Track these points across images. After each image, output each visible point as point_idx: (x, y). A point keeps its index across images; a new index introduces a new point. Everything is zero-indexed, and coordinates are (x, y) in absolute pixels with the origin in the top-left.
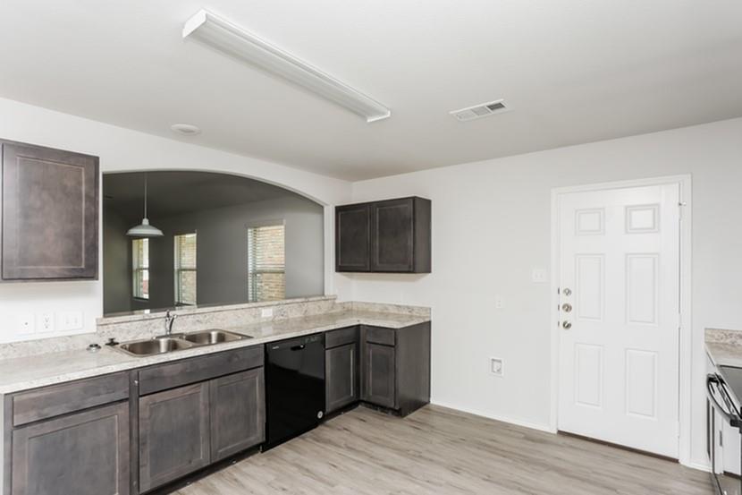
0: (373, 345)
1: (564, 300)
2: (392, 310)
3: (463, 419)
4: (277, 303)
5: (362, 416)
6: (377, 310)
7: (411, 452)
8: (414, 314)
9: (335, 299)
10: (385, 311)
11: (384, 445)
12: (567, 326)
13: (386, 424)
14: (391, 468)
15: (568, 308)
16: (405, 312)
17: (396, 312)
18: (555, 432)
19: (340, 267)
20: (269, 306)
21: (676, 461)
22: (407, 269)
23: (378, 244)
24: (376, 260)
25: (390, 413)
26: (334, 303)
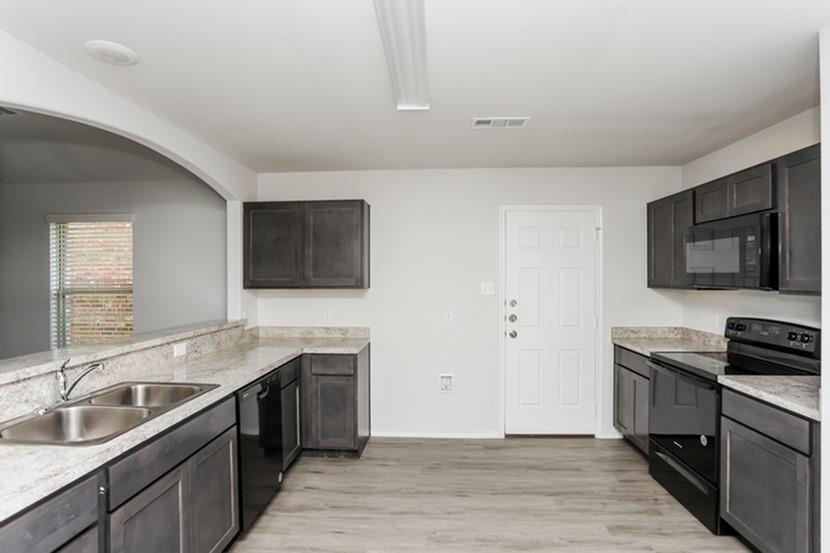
0: (321, 377)
1: (511, 311)
2: (318, 334)
3: (419, 444)
4: (191, 334)
5: (312, 467)
6: (296, 335)
7: (403, 491)
8: (349, 336)
9: (243, 326)
10: (309, 336)
11: (369, 493)
12: (514, 335)
13: (348, 469)
14: (402, 513)
15: (513, 318)
16: (338, 335)
17: (325, 335)
18: (503, 436)
19: (252, 282)
20: (182, 340)
21: (592, 436)
22: (353, 284)
23: (311, 253)
24: (309, 272)
25: (342, 457)
26: (243, 330)
